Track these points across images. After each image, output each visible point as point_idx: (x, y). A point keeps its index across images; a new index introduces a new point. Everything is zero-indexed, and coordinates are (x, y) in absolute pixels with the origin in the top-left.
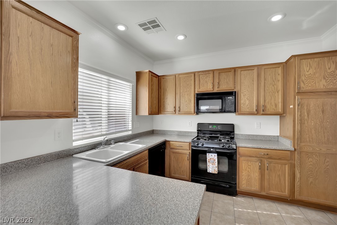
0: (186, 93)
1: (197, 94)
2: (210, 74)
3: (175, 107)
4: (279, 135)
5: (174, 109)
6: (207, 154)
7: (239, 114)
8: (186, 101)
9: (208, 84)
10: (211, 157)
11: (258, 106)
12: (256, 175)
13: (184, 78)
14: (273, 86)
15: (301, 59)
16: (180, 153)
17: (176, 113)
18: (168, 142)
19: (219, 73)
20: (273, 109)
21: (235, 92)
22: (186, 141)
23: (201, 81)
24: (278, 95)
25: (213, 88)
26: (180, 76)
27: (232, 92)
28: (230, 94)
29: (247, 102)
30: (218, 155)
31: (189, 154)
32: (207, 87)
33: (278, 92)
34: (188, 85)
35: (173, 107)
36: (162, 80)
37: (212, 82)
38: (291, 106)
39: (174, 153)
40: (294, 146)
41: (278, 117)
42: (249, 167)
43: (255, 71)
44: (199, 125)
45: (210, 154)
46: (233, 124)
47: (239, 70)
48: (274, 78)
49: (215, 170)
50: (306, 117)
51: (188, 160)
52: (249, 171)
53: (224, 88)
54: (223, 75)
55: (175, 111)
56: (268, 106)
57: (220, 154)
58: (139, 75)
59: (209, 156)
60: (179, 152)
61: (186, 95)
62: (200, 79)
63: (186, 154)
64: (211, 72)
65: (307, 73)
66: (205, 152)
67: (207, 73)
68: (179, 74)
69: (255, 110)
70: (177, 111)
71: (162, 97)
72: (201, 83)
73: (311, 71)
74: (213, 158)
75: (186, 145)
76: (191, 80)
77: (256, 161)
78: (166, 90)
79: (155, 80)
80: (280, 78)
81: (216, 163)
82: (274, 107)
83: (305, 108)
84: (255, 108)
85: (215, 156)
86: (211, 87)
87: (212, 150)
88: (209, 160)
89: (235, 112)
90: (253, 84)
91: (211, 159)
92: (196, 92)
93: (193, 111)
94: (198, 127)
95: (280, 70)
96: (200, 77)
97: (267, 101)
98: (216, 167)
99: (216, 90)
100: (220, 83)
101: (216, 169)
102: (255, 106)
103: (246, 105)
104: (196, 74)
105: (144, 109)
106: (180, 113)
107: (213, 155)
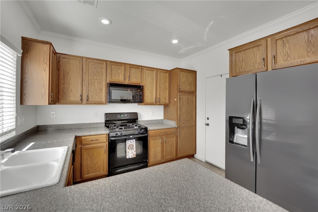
0: (96, 81)
2: (121, 67)
3: (81, 96)
4: (163, 119)
5: (80, 98)
6: (127, 141)
7: (144, 105)
8: (96, 90)
9: (120, 75)
10: (130, 144)
11: (156, 98)
12: (159, 149)
13: (94, 64)
14: (164, 85)
15: (180, 71)
16: (95, 148)
17: (83, 102)
18: (79, 138)
19: (130, 67)
20: (164, 101)
21: (142, 86)
23: (114, 71)
24: (166, 92)
25: (125, 80)
26: (89, 60)
27: (141, 86)
29: (150, 95)
30: (136, 140)
31: (106, 146)
32: (120, 79)
33: (166, 90)
34: (98, 72)
35: (79, 95)
37: (124, 74)
38: (175, 100)
39: (87, 149)
40: (177, 125)
41: (163, 106)
42: (155, 144)
43: (155, 72)
45: (129, 141)
46: (137, 113)
47: (145, 69)
48: (164, 80)
49: (134, 154)
50: (182, 107)
51: (105, 153)
52: (155, 147)
53: (134, 81)
54: (133, 70)
55: (81, 100)
56: (161, 99)
58: (28, 43)
59: (128, 143)
60: (93, 146)
61: (96, 83)
62: (113, 69)
63: (103, 147)
64: (123, 65)
65: (183, 80)
67: (119, 65)
69: (154, 102)
70: (84, 100)
72: (113, 74)
73: (184, 80)
74: (132, 144)
75: (102, 137)
76: (103, 68)
77: (159, 138)
78: (68, 74)
80: (167, 80)
81: (134, 148)
82: (164, 100)
83: (182, 101)
84: (154, 100)
85: (133, 142)
86: (123, 79)
87: (131, 137)
88: (128, 147)
89: (142, 102)
90: (153, 82)
91: (130, 145)
92: (108, 82)
93: (104, 100)
94: (106, 117)
95: (167, 75)
96: (112, 67)
97: (161, 95)
98: (135, 151)
99: (127, 83)
100: (130, 77)
102: (154, 98)
103: (149, 97)
104: (108, 63)
106: (87, 102)
107: (132, 141)
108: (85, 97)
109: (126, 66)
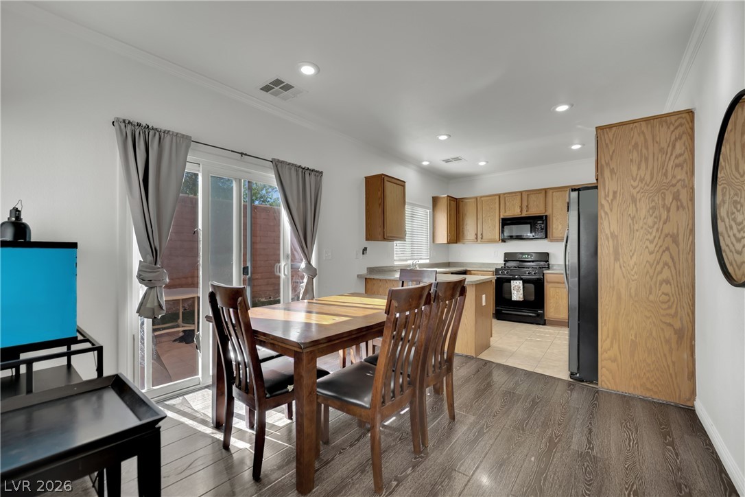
0: (489, 218)
1: (502, 219)
2: (517, 197)
3: (477, 235)
5: (475, 237)
6: (512, 282)
8: (490, 227)
9: (515, 207)
10: (516, 284)
13: (488, 201)
17: (478, 241)
18: (469, 271)
19: (528, 195)
21: (546, 216)
22: (489, 270)
23: (508, 204)
25: (521, 211)
26: (482, 199)
27: (543, 216)
28: (540, 218)
29: (561, 227)
30: (523, 282)
32: (514, 211)
34: (492, 208)
35: (474, 234)
36: (461, 203)
37: (520, 205)
42: (557, 294)
44: (506, 254)
45: (515, 281)
46: (548, 254)
47: (551, 191)
49: (520, 298)
53: (534, 211)
54: (533, 198)
55: (477, 238)
57: (525, 282)
58: (435, 200)
59: (514, 283)
61: (489, 220)
62: (506, 202)
64: (518, 194)
66: (509, 281)
67: (514, 195)
68: (481, 197)
70: (479, 238)
71: (461, 223)
72: (507, 206)
74: (518, 285)
75: (489, 274)
76: (496, 203)
78: (466, 215)
79: (453, 204)
81: (521, 290)
85: (520, 283)
86: (519, 211)
87: (517, 277)
88: (513, 288)
89: (546, 237)
91: (515, 286)
92: (502, 217)
93: (497, 237)
94: (505, 257)
96: (506, 200)
98: (521, 294)
99: (524, 214)
100: (529, 206)
101: (522, 296)
103: (559, 230)
104: (501, 196)
105: (442, 237)
106: (482, 241)
107: (518, 282)
108: (479, 236)
109: (523, 195)
